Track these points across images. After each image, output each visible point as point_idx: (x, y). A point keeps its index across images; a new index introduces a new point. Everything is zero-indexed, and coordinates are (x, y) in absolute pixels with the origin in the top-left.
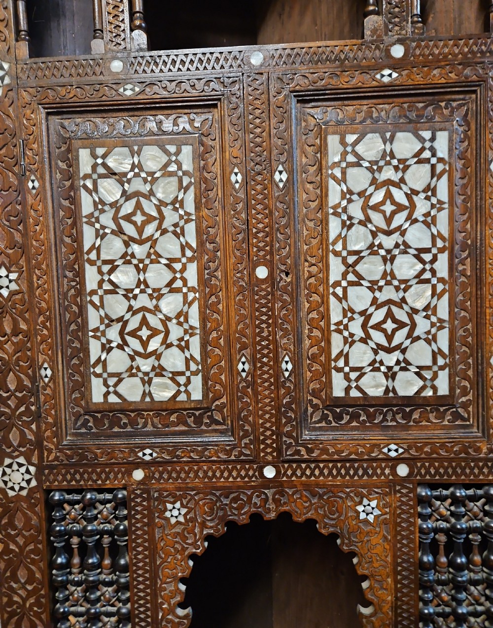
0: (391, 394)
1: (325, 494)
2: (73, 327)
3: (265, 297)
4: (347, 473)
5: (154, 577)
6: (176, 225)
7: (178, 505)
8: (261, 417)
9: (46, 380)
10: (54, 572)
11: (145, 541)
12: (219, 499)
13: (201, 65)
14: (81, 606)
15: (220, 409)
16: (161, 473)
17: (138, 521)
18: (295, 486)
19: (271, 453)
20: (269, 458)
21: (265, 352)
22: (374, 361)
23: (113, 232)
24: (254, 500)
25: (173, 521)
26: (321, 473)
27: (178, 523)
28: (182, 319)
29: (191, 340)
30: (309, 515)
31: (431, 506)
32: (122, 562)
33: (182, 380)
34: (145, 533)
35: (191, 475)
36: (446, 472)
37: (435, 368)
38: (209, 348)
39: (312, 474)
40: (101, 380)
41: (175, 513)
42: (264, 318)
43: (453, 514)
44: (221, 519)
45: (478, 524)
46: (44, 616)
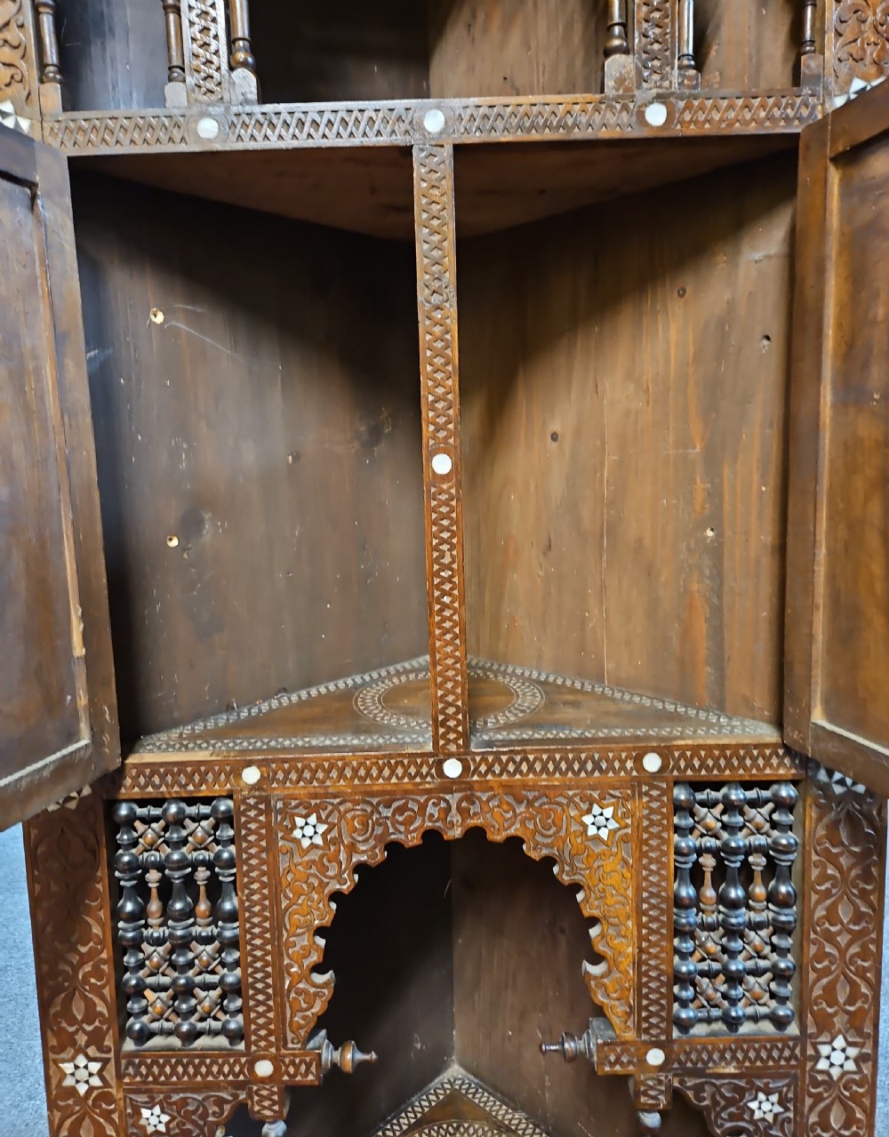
1: (536, 799)
3: (446, 503)
4: (570, 768)
5: (278, 927)
7: (313, 819)
8: (441, 686)
10: (121, 924)
11: (263, 873)
12: (375, 809)
13: (345, 129)
14: (164, 975)
16: (287, 773)
17: (251, 845)
18: (492, 789)
19: (455, 741)
20: (453, 748)
21: (447, 587)
24: (430, 809)
25: (306, 843)
26: (531, 768)
27: (313, 846)
30: (512, 831)
31: (693, 815)
32: (227, 906)
34: (263, 862)
35: (334, 774)
36: (717, 765)
39: (518, 770)
41: (308, 831)
42: (445, 535)
43: (725, 827)
44: (379, 839)
45: (761, 840)
46: (106, 991)
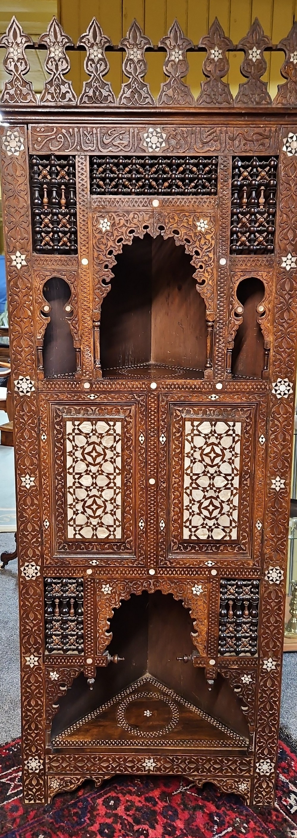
0: (210, 539)
1: (178, 582)
2: (59, 502)
3: (153, 493)
4: (188, 573)
5: (96, 618)
6: (112, 458)
7: (108, 586)
8: (149, 547)
9: (47, 527)
10: (46, 615)
11: (92, 601)
12: (127, 583)
14: (59, 631)
15: (129, 542)
16: (100, 571)
17: (88, 592)
18: (164, 579)
19: (153, 564)
20: (152, 566)
21: (152, 518)
22: (203, 523)
23: (81, 460)
24: (144, 584)
25: (105, 593)
26: (176, 573)
27: (108, 594)
28: (113, 501)
29: (117, 511)
30: (170, 592)
31: (227, 588)
32: (80, 611)
33: (112, 529)
34: (92, 598)
35: (115, 572)
36: (234, 574)
37: (231, 527)
38: (125, 515)
39: (172, 573)
40: (73, 528)
41: (106, 589)
42: (152, 502)
43: (236, 592)
44: (128, 592)
45: (248, 597)
46: (41, 635)
